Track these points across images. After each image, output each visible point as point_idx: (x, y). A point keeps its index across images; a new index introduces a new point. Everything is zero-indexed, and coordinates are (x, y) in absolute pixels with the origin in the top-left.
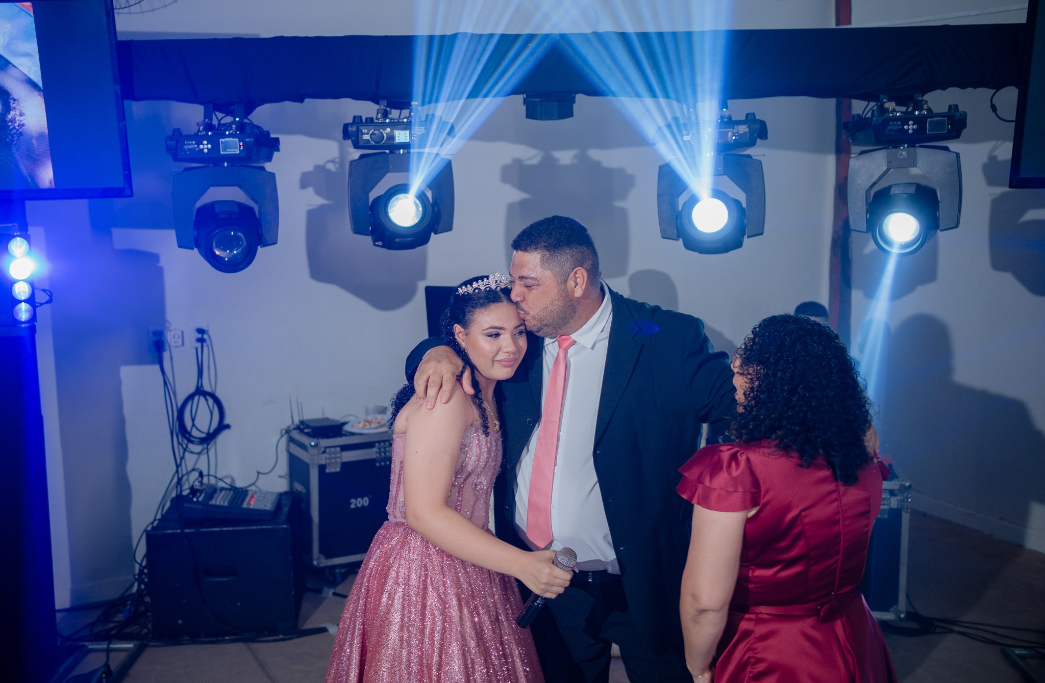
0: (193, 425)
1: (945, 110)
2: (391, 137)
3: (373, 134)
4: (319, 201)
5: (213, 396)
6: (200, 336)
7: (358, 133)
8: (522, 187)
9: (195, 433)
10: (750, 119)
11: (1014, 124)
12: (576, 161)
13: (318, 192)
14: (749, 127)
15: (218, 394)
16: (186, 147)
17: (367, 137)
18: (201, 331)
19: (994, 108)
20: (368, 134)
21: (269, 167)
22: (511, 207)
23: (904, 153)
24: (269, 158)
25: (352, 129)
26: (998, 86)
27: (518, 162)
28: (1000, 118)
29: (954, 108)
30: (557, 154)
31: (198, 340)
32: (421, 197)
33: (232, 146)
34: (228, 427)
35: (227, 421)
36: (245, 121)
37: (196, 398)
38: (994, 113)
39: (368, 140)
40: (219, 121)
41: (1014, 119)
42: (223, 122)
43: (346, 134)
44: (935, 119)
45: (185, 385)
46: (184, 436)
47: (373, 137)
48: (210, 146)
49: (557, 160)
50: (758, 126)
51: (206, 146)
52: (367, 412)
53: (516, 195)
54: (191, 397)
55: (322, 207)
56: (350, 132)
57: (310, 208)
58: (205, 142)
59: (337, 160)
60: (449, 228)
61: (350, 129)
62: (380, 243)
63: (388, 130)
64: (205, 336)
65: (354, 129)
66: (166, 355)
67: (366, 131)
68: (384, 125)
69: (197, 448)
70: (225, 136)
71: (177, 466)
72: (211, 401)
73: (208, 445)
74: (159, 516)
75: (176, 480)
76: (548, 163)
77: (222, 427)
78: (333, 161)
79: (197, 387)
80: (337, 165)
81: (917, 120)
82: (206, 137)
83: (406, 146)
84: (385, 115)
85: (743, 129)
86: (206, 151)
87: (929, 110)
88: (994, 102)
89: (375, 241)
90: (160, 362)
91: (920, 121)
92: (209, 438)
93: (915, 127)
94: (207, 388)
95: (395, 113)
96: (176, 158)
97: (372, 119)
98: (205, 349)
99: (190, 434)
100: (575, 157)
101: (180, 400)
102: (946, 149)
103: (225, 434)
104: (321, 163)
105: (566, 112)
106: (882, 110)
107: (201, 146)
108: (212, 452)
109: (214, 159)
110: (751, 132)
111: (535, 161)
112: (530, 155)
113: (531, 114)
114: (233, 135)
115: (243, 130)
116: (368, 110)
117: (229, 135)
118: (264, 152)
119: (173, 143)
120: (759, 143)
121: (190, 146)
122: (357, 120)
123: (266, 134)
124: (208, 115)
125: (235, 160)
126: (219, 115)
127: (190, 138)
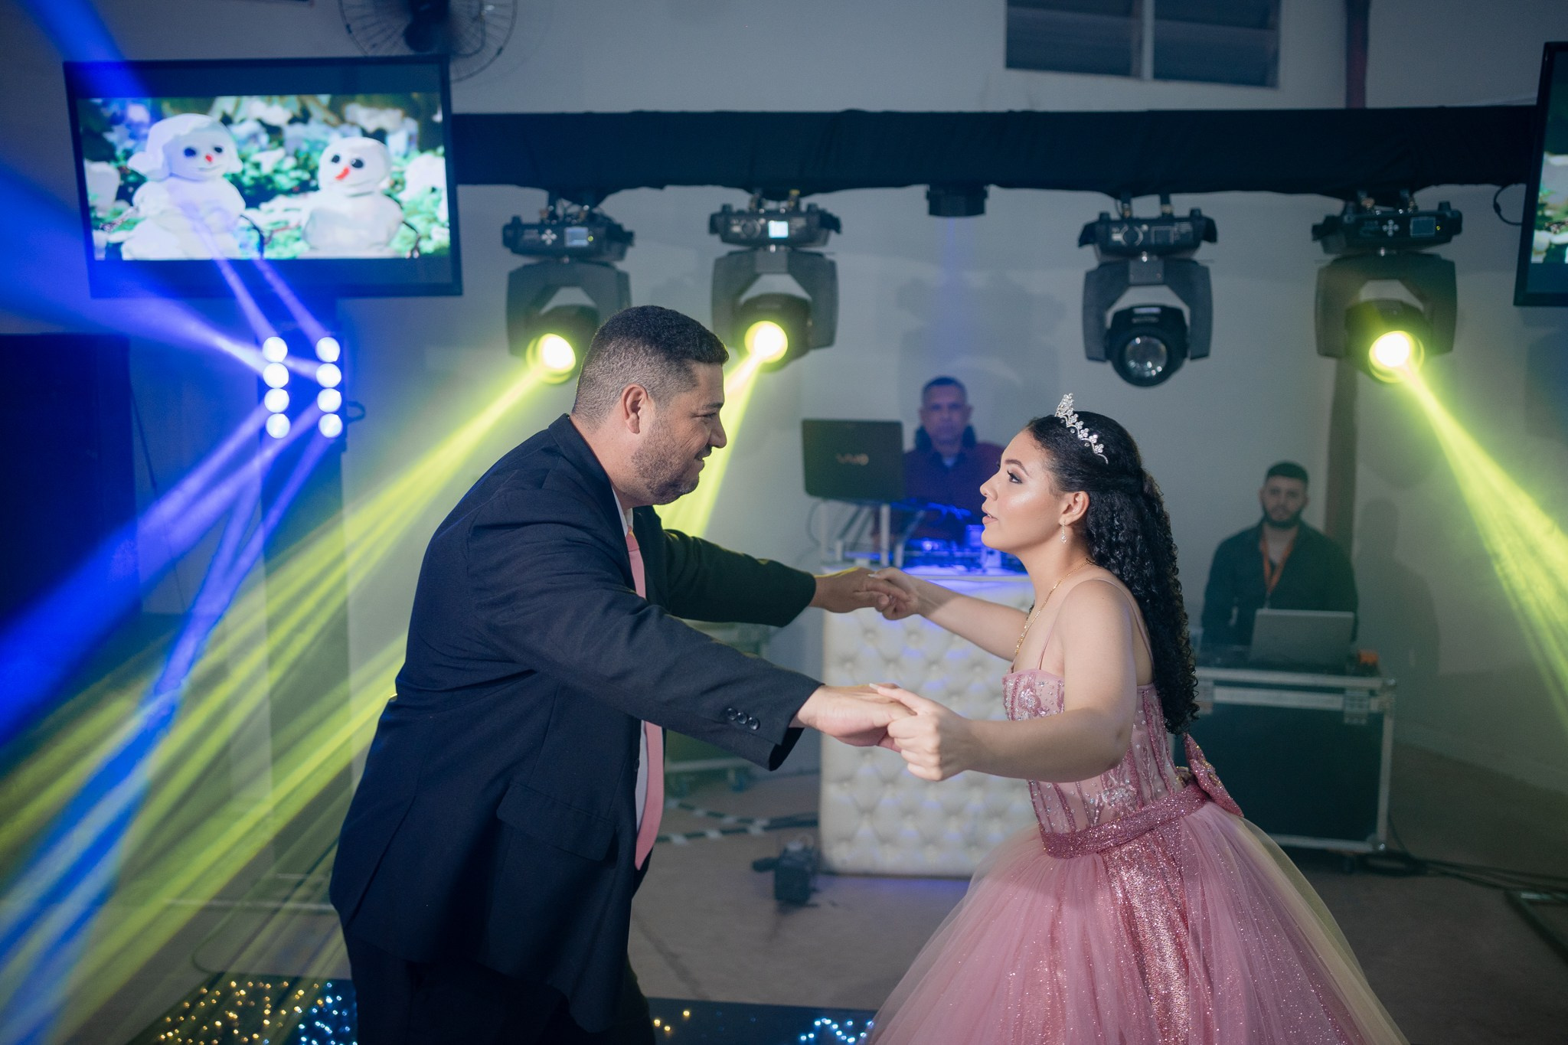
1: (1434, 207)
2: (765, 229)
3: (744, 225)
7: (728, 225)
11: (1519, 228)
14: (1193, 226)
16: (527, 237)
17: (737, 229)
19: (1497, 207)
20: (737, 225)
21: (621, 266)
24: (621, 255)
25: (720, 221)
26: (1504, 182)
28: (1505, 221)
29: (1444, 206)
33: (580, 237)
36: (596, 211)
38: (1497, 215)
39: (737, 235)
40: (565, 210)
41: (1520, 220)
42: (568, 211)
43: (714, 227)
44: (1421, 219)
47: (744, 229)
48: (554, 237)
50: (1203, 224)
51: (549, 237)
56: (719, 224)
58: (549, 232)
61: (717, 220)
63: (762, 221)
65: (723, 220)
67: (735, 222)
68: (759, 216)
70: (572, 226)
81: (1398, 220)
82: (550, 226)
83: (781, 241)
84: (760, 205)
85: (1186, 227)
86: (549, 242)
87: (1415, 208)
88: (1498, 201)
91: (1402, 222)
93: (1396, 228)
95: (771, 205)
96: (517, 252)
97: (743, 210)
102: (1436, 255)
105: (975, 206)
106: (1360, 209)
107: (544, 237)
109: (558, 251)
110: (1194, 233)
113: (935, 210)
114: (581, 225)
115: (592, 221)
116: (740, 199)
117: (577, 225)
118: (616, 246)
119: (514, 235)
120: (1205, 245)
121: (530, 235)
122: (726, 211)
123: (619, 227)
124: (552, 201)
125: (579, 254)
126: (565, 203)
127: (531, 226)
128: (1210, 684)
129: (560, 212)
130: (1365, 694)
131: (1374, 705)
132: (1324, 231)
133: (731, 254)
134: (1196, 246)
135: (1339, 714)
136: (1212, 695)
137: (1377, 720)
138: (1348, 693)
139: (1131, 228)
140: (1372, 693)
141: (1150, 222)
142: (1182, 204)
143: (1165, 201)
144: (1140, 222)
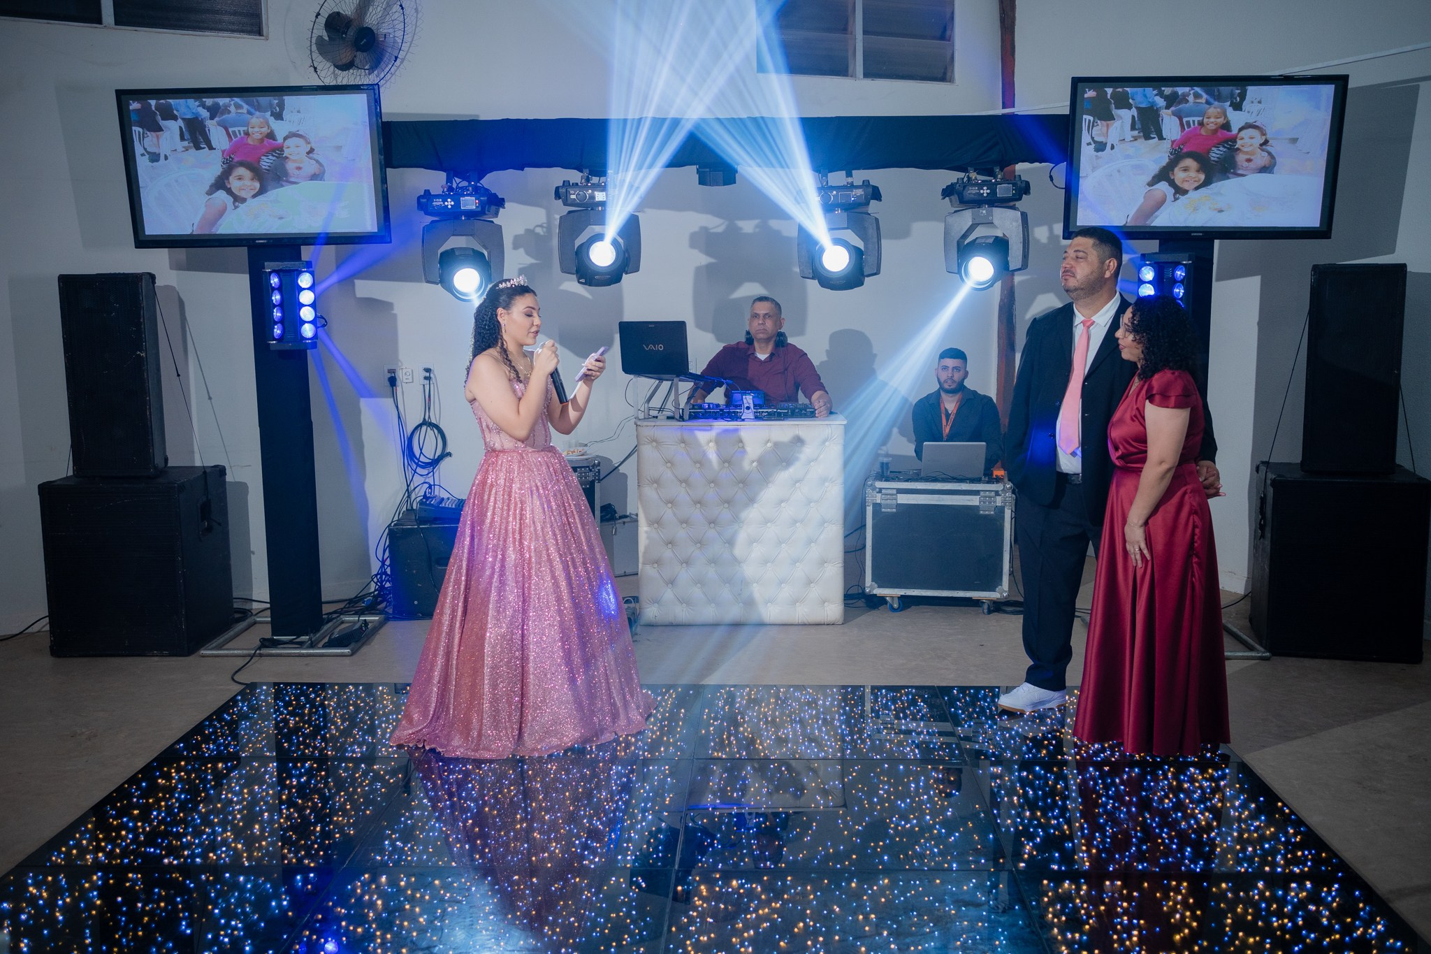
0: (421, 453)
1: (1011, 178)
2: (592, 197)
3: (578, 194)
4: (530, 260)
5: (437, 427)
6: (428, 374)
7: (567, 194)
8: (708, 253)
9: (423, 459)
10: (866, 184)
11: (1064, 190)
12: (757, 230)
13: (528, 253)
14: (866, 191)
15: (441, 426)
16: (434, 203)
17: (573, 197)
18: (428, 370)
19: (1051, 178)
20: (574, 194)
22: (698, 270)
23: (984, 212)
24: (496, 215)
25: (562, 191)
26: (1054, 161)
27: (705, 230)
28: (1056, 186)
29: (1017, 177)
30: (740, 224)
31: (426, 378)
32: (615, 243)
33: (470, 203)
34: (449, 454)
35: (448, 450)
36: (478, 184)
37: (424, 428)
38: (1051, 183)
39: (574, 199)
40: (458, 184)
41: (1064, 186)
42: (460, 185)
43: (558, 195)
44: (1003, 185)
45: (413, 417)
46: (412, 459)
47: (579, 197)
48: (453, 203)
49: (741, 229)
50: (870, 190)
51: (450, 203)
52: (570, 447)
53: (704, 260)
54: (420, 426)
55: (532, 265)
56: (561, 193)
57: (521, 266)
58: (449, 200)
59: (545, 225)
60: (637, 270)
61: (560, 190)
62: (583, 281)
63: (590, 191)
64: (432, 375)
65: (564, 190)
66: (399, 389)
67: (573, 192)
68: (587, 187)
69: (424, 472)
70: (464, 196)
71: (408, 486)
72: (436, 431)
73: (434, 469)
74: (396, 518)
75: (406, 494)
76: (732, 231)
77: (445, 455)
78: (541, 226)
79: (424, 419)
80: (545, 229)
81: (989, 186)
82: (449, 196)
83: (603, 204)
84: (588, 180)
85: (860, 192)
86: (450, 207)
87: (1001, 178)
88: (1051, 173)
89: (578, 279)
90: (394, 395)
91: (992, 187)
92: (435, 463)
93: (988, 191)
94: (433, 421)
95: (595, 180)
96: (427, 213)
97: (577, 184)
98: (432, 386)
99: (418, 460)
100: (757, 226)
101: (410, 429)
102: (1013, 208)
103: (447, 460)
104: (531, 228)
105: (729, 179)
106: (967, 178)
107: (446, 203)
108: (436, 475)
109: (455, 214)
110: (866, 195)
111: (720, 230)
112: (715, 224)
113: (702, 182)
114: (470, 195)
115: (477, 191)
116: (575, 176)
117: (467, 195)
118: (493, 208)
119: (425, 200)
120: (873, 202)
121: (438, 203)
122: (566, 184)
123: (495, 195)
124: (449, 180)
125: (471, 215)
126: (458, 180)
127: (437, 196)
128: (895, 492)
129: (454, 186)
130: (993, 494)
131: (999, 501)
132: (948, 192)
133: (570, 212)
134: (867, 204)
135: (976, 508)
136: (896, 499)
137: (1001, 511)
138: (982, 493)
139: (825, 193)
140: (997, 493)
141: (838, 188)
142: (859, 176)
143: (849, 175)
144: (833, 188)
